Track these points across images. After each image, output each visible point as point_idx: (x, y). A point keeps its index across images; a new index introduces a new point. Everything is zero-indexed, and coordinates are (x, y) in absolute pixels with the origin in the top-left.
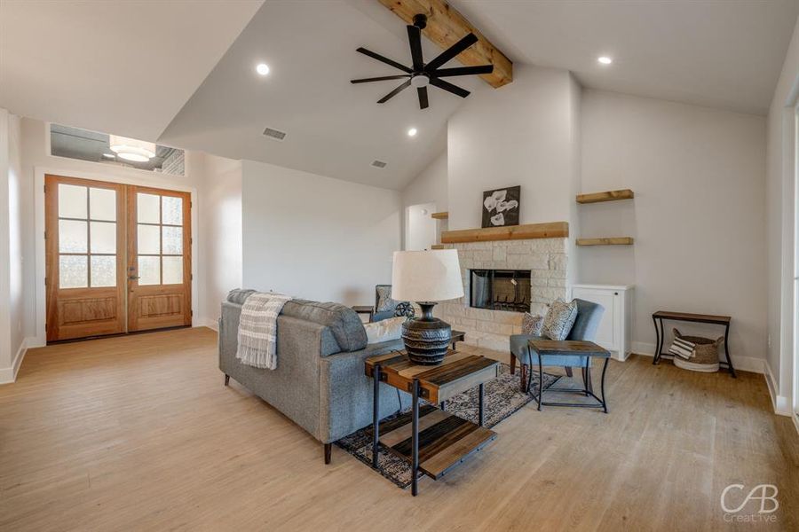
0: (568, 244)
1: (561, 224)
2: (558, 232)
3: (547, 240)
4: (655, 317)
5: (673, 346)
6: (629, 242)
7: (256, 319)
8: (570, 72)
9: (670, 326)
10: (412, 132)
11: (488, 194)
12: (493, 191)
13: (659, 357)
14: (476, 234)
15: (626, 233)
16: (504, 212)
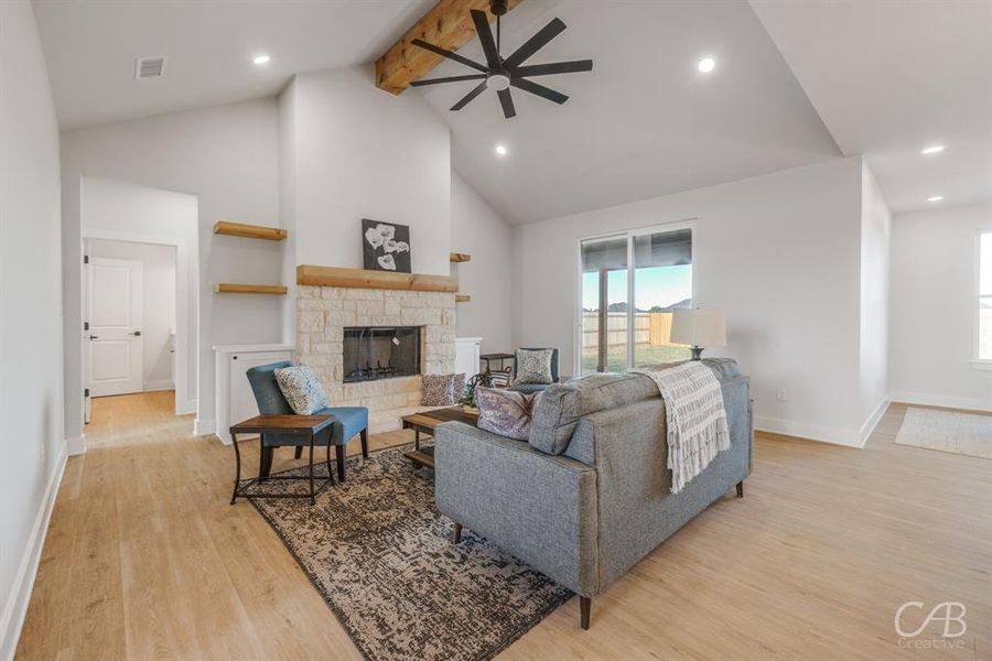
3: (441, 294)
6: (467, 300)
11: (368, 224)
12: (379, 223)
14: (358, 277)
16: (394, 253)
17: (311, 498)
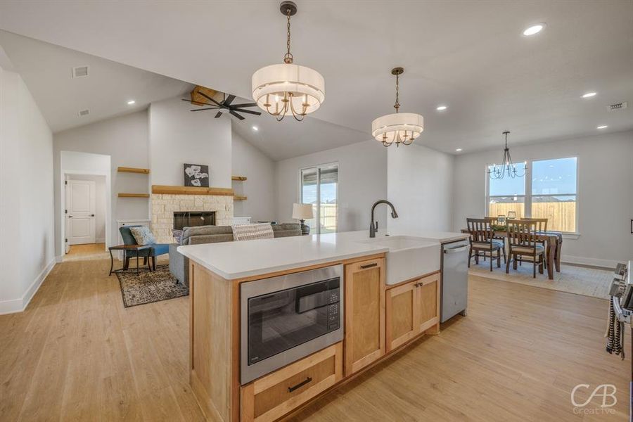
11: (186, 166)
12: (191, 165)
14: (181, 190)
16: (200, 179)
17: (138, 274)
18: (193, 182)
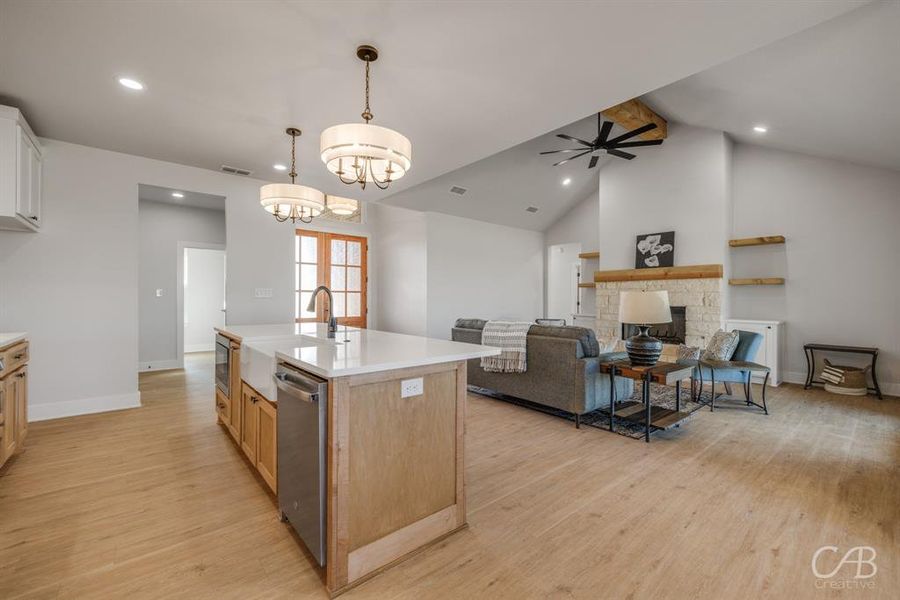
0: (722, 283)
1: (717, 266)
2: (713, 273)
3: (702, 280)
4: (806, 348)
5: (824, 374)
6: (781, 282)
7: (504, 338)
8: (725, 133)
9: (820, 356)
10: (567, 182)
11: (641, 238)
12: (647, 236)
13: (810, 385)
14: (630, 274)
15: (777, 274)
16: (659, 254)
18: (647, 261)
